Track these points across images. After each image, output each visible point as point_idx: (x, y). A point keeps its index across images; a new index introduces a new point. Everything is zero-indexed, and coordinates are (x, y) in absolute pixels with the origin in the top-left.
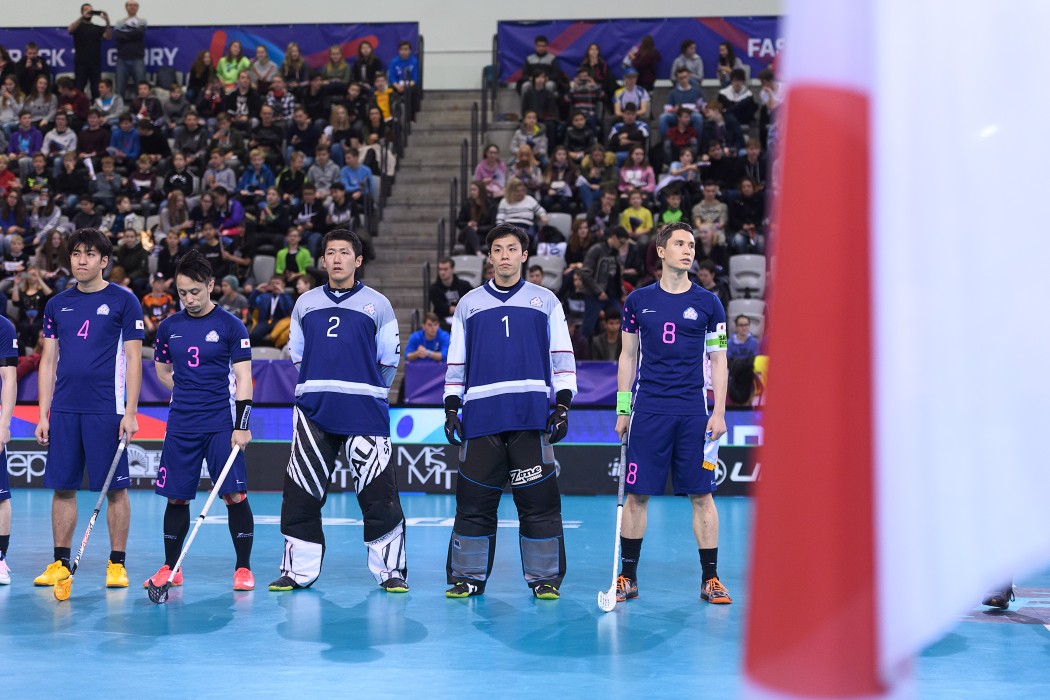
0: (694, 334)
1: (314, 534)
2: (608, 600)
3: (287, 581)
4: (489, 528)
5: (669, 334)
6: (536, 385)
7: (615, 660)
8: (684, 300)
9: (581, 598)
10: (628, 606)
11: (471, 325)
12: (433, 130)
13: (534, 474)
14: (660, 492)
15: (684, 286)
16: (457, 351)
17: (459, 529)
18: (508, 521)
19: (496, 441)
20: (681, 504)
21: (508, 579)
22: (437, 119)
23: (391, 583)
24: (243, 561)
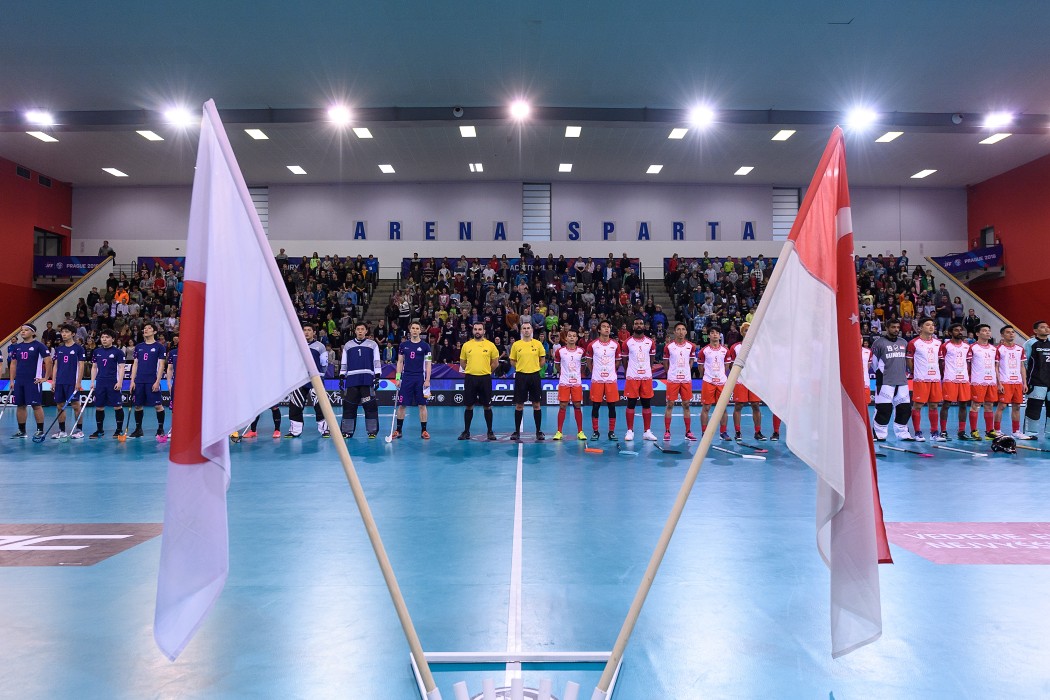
0: (421, 355)
1: (300, 419)
2: (389, 439)
3: (291, 435)
4: (354, 417)
5: (413, 355)
6: (368, 371)
7: (392, 457)
8: (418, 345)
9: (381, 438)
10: (397, 440)
11: (349, 352)
12: (381, 291)
13: (368, 399)
14: (410, 405)
15: (418, 341)
16: (344, 360)
17: (344, 417)
18: (361, 415)
19: (356, 389)
20: (415, 408)
21: (361, 434)
22: (384, 288)
23: (325, 434)
24: (277, 428)
